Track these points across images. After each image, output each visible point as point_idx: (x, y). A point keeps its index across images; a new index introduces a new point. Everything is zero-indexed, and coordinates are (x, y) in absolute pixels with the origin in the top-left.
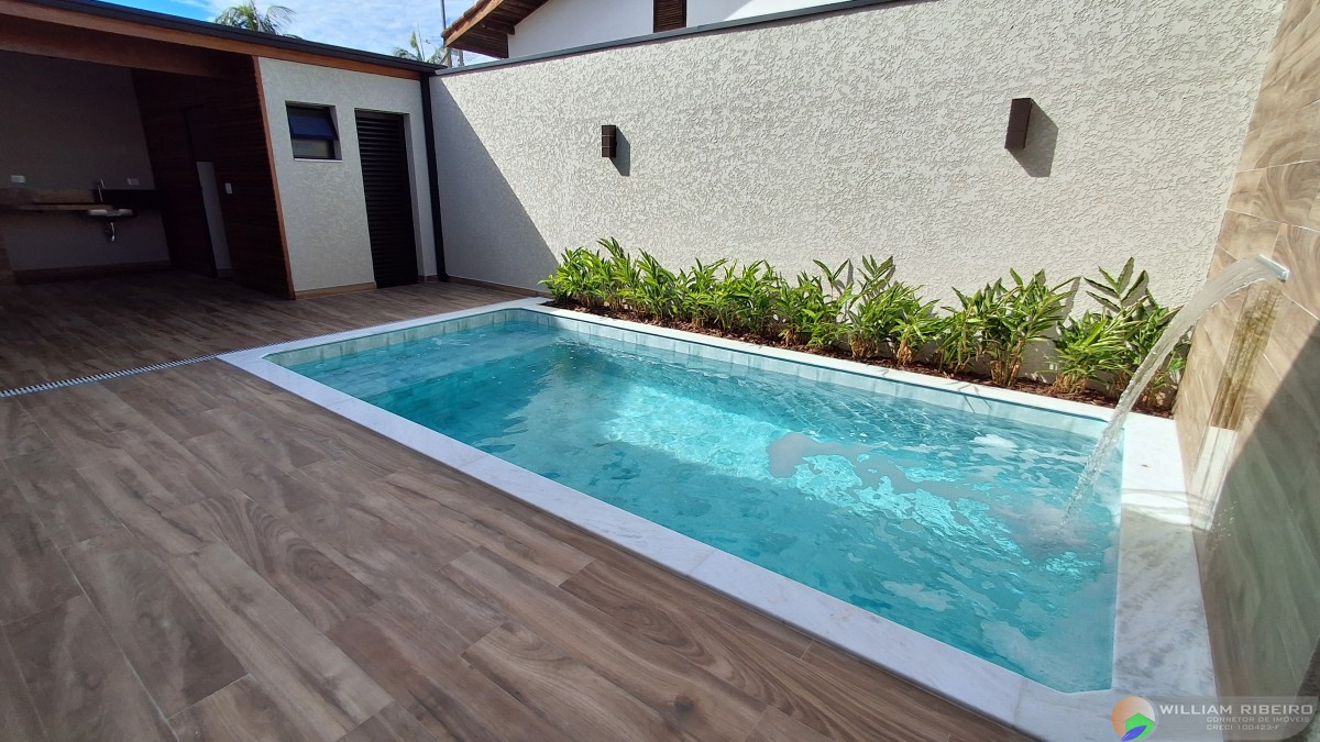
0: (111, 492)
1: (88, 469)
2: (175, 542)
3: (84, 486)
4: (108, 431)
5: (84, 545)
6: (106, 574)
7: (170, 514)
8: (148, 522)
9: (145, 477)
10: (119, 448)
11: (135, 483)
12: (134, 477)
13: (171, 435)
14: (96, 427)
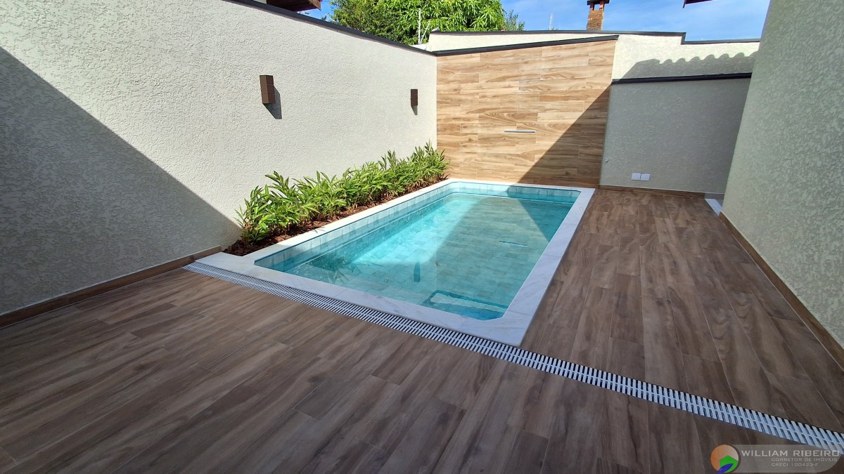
0: (684, 268)
1: (689, 282)
2: (672, 246)
3: (693, 276)
4: (669, 302)
5: (699, 256)
6: (695, 249)
7: (668, 253)
8: (676, 254)
9: (667, 268)
10: (670, 288)
11: (673, 267)
12: (672, 269)
13: (640, 282)
14: (675, 309)
